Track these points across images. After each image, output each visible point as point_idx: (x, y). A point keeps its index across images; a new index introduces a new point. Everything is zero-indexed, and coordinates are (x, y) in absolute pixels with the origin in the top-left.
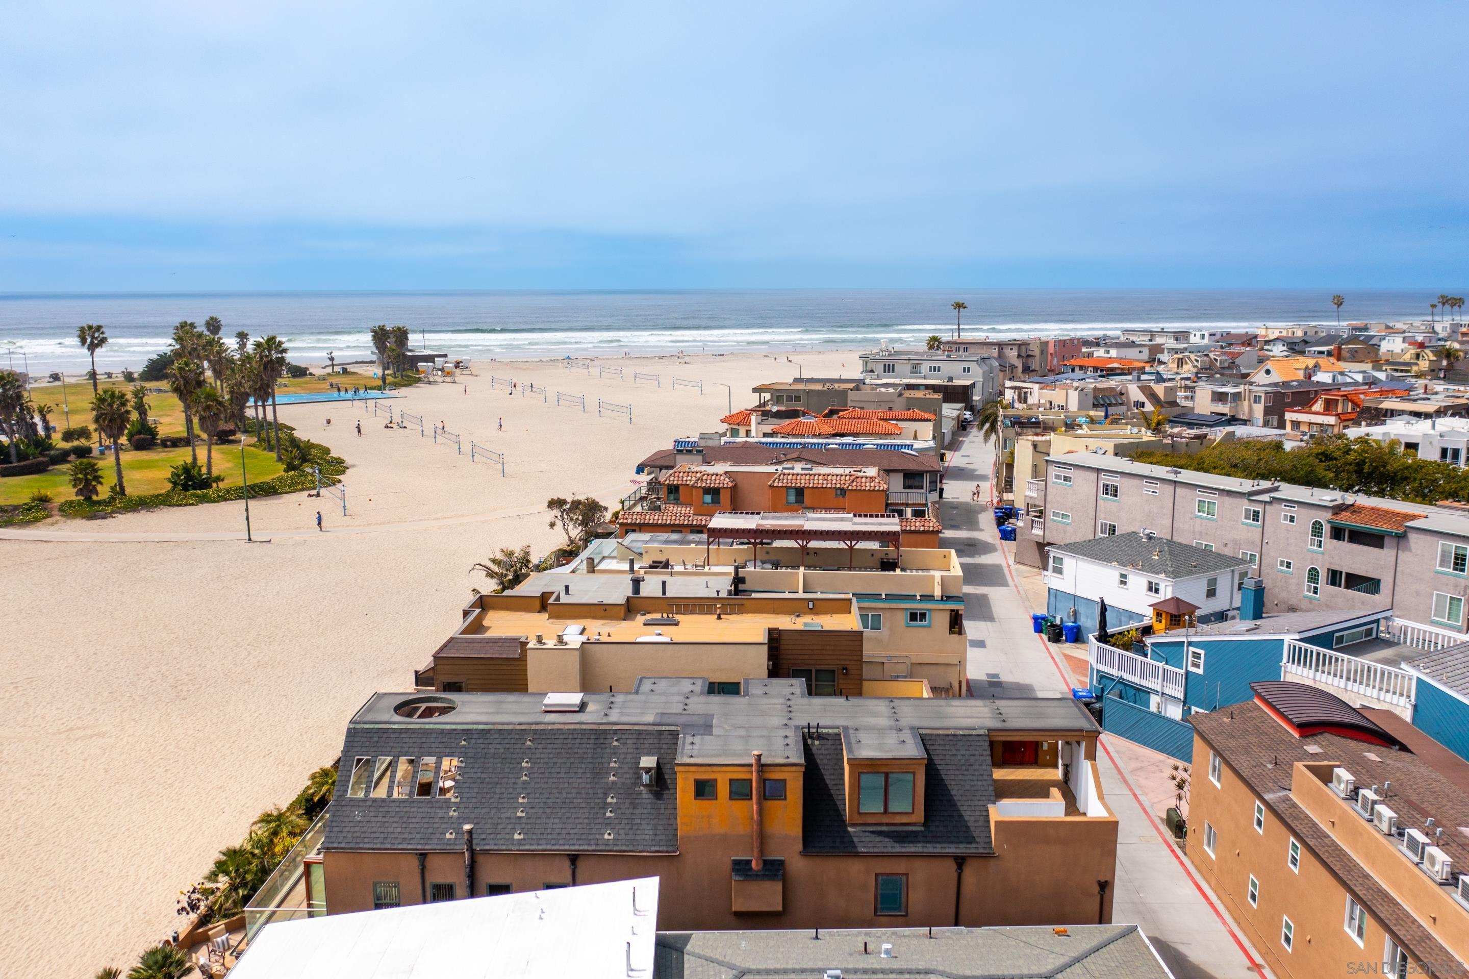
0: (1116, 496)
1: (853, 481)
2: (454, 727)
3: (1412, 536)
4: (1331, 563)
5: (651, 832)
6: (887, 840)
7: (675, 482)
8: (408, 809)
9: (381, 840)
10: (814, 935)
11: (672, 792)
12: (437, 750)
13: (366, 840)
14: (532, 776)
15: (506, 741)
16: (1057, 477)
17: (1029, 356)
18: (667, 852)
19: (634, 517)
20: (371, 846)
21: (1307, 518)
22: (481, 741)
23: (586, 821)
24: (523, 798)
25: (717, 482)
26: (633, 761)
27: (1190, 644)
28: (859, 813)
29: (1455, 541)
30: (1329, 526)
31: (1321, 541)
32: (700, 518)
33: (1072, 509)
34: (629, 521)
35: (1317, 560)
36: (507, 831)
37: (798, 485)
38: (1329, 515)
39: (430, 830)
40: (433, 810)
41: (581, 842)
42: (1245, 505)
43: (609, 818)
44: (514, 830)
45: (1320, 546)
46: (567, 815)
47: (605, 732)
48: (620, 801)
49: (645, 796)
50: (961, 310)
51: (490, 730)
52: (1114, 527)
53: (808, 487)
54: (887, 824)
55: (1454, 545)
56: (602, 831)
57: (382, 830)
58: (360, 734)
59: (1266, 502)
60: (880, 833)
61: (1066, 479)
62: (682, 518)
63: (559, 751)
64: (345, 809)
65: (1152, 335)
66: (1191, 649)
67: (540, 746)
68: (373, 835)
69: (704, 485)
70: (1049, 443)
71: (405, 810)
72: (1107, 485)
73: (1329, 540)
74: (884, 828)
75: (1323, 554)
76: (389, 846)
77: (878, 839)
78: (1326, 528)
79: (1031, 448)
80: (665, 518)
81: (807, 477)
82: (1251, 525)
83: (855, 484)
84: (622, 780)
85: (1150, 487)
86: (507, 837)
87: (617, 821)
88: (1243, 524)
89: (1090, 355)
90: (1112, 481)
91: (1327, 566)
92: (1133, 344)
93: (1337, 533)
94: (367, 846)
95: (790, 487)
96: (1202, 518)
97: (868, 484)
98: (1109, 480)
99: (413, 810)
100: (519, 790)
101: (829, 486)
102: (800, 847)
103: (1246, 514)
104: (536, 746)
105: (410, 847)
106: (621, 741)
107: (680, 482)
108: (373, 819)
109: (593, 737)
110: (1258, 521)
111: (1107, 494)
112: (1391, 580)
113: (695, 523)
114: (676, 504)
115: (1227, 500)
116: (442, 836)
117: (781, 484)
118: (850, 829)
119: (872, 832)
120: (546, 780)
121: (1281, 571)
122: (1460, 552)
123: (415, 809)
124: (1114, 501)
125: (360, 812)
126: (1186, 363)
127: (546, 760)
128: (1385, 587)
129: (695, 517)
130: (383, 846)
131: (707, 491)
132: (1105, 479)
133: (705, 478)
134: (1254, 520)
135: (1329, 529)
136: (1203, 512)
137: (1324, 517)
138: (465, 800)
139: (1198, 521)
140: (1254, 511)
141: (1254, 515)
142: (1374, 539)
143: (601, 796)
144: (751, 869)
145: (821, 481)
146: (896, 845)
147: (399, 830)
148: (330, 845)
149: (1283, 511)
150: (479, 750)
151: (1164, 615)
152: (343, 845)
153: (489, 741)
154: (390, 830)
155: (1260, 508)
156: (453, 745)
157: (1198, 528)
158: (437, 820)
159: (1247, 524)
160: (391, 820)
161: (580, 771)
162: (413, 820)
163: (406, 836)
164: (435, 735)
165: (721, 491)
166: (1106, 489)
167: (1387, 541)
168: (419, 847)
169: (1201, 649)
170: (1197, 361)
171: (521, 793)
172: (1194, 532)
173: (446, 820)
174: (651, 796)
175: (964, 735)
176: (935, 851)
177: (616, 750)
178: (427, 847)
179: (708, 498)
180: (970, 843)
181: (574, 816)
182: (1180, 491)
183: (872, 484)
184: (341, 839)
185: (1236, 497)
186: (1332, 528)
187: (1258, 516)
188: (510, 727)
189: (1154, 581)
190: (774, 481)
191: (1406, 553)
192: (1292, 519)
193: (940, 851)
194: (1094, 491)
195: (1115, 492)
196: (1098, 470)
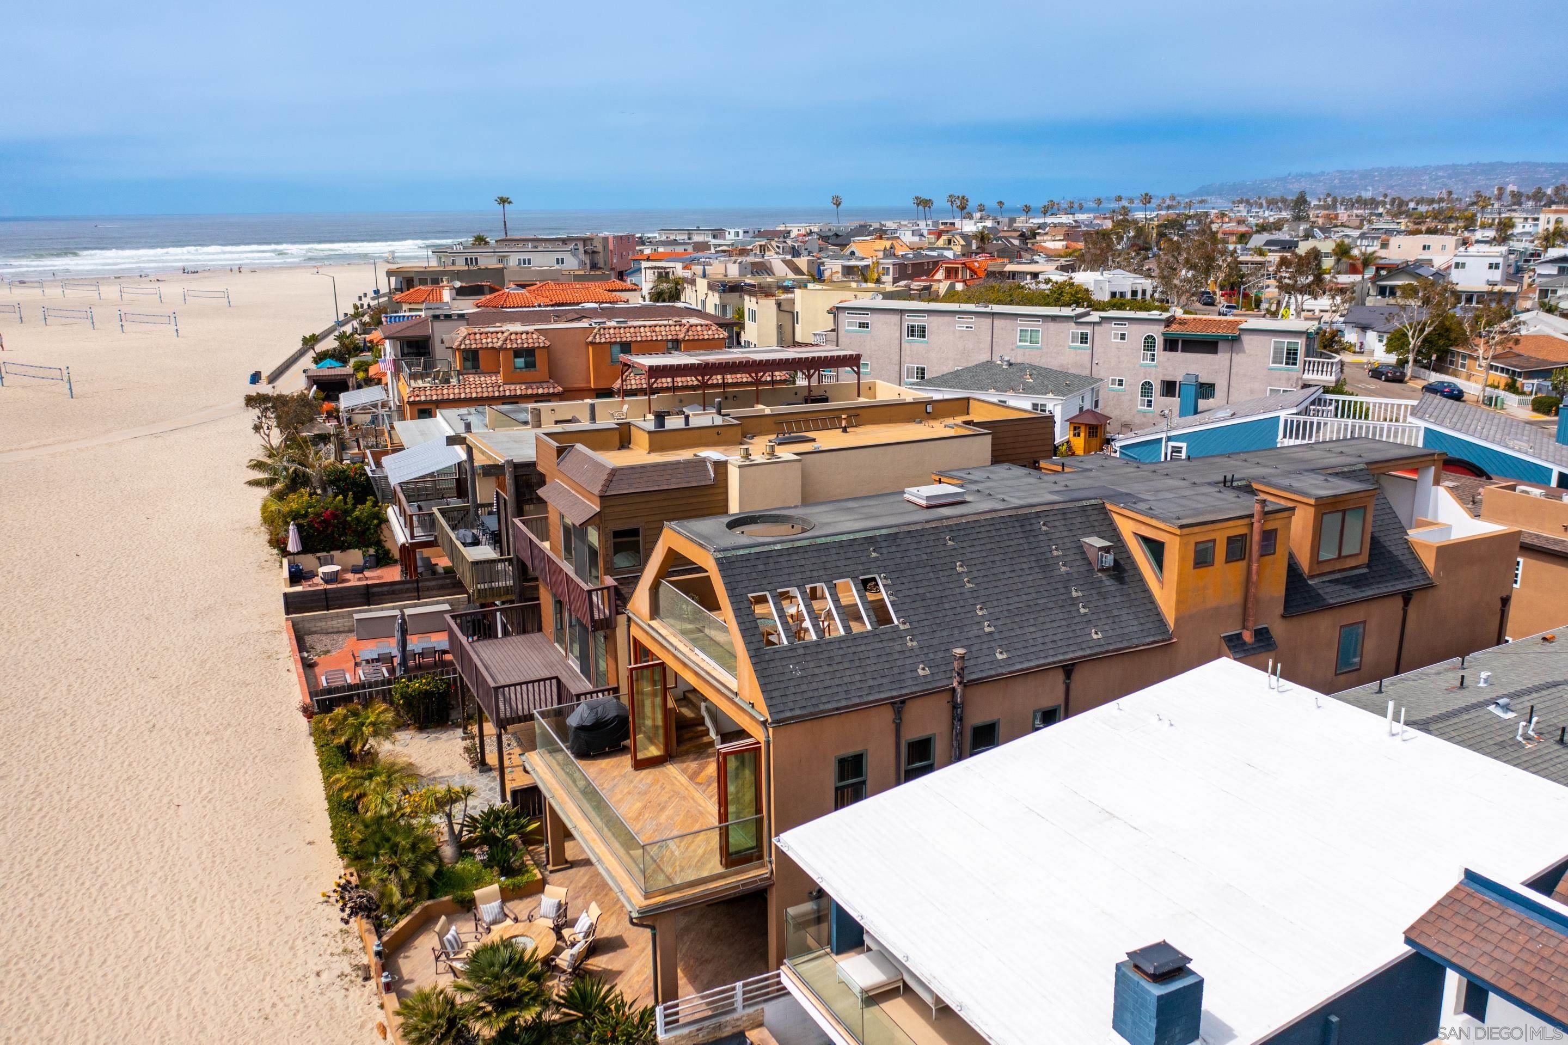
0: (924, 336)
1: (688, 331)
2: (852, 537)
3: (1246, 338)
4: (1164, 375)
5: (1135, 622)
6: (1344, 587)
7: (474, 346)
8: (853, 649)
9: (843, 696)
10: (1377, 689)
11: (1131, 572)
12: (848, 569)
13: (824, 699)
14: (976, 581)
15: (923, 544)
16: (850, 324)
17: (594, 252)
18: (1163, 641)
19: (428, 393)
20: (834, 705)
21: (1137, 334)
22: (894, 549)
23: (1064, 623)
24: (981, 609)
25: (530, 341)
26: (1073, 545)
27: (1169, 439)
28: (1319, 563)
29: (1286, 337)
30: (1162, 338)
31: (1153, 355)
32: (513, 387)
33: (870, 358)
34: (423, 398)
35: (1150, 374)
36: (986, 652)
37: (624, 339)
38: (1161, 328)
39: (896, 670)
40: (885, 644)
41: (1072, 648)
42: (1073, 329)
43: (1085, 615)
44: (992, 651)
45: (1153, 360)
46: (1041, 620)
47: (1026, 517)
48: (1086, 593)
49: (1108, 583)
50: (506, 205)
51: (897, 533)
52: (923, 369)
53: (636, 341)
54: (1339, 571)
55: (1286, 341)
56: (1087, 631)
57: (837, 682)
58: (737, 564)
59: (1095, 323)
60: (1336, 581)
61: (864, 325)
62: (490, 389)
63: (989, 546)
64: (772, 664)
65: (689, 234)
66: (1171, 444)
67: (965, 545)
68: (829, 691)
69: (515, 346)
70: (793, 301)
71: (850, 650)
72: (913, 327)
73: (1162, 353)
74: (1337, 576)
75: (1156, 367)
76: (857, 701)
77: (1338, 587)
78: (1159, 342)
79: (775, 307)
80: (468, 390)
81: (632, 330)
82: (1079, 348)
83: (690, 333)
84: (1075, 569)
85: (963, 323)
86: (988, 659)
87: (1095, 617)
88: (1070, 348)
89: (642, 251)
90: (917, 321)
91: (1161, 378)
92: (675, 242)
93: (1171, 344)
94: (829, 706)
95: (615, 343)
96: (1025, 348)
97: (705, 333)
98: (914, 321)
99: (859, 649)
100: (972, 601)
101: (660, 338)
102: (1280, 610)
103: (1073, 338)
104: (961, 545)
105: (883, 696)
106: (1050, 525)
107: (479, 346)
108: (817, 671)
109: (1016, 524)
110: (1086, 343)
111: (912, 336)
112: (1226, 383)
113: (508, 393)
114: (476, 373)
115: (1052, 326)
116: (914, 675)
117: (603, 340)
118: (1310, 582)
119: (1330, 581)
120: (995, 584)
121: (1113, 390)
122: (1292, 347)
123: (863, 648)
124: (922, 342)
125: (795, 664)
126: (769, 250)
127: (981, 560)
128: (1220, 392)
129: (507, 387)
130: (850, 703)
131: (518, 353)
132: (909, 320)
133: (513, 337)
134: (1082, 342)
135: (1162, 342)
136: (1026, 341)
137: (1157, 332)
138: (916, 625)
139: (1020, 350)
140: (1082, 334)
141: (1082, 338)
142: (1208, 345)
143: (1063, 591)
144: (1244, 643)
145: (649, 334)
146: (1355, 591)
147: (858, 678)
148: (782, 716)
149: (1113, 330)
150: (898, 561)
151: (1083, 429)
152: (798, 712)
153: (903, 548)
154: (846, 680)
155: (1087, 330)
156: (864, 559)
158: (896, 656)
159: (1075, 348)
160: (840, 667)
161: (1025, 566)
162: (868, 662)
163: (871, 683)
164: (834, 551)
165: (537, 351)
166: (912, 331)
167: (1220, 345)
168: (895, 693)
169: (1183, 441)
170: (778, 247)
171: (975, 605)
173: (908, 654)
174: (1112, 582)
175: (1349, 472)
176: (1381, 591)
177: (1051, 536)
178: (904, 692)
179: (520, 362)
180: (1410, 577)
181: (1048, 619)
182: (998, 323)
183: (710, 332)
184: (791, 705)
185: (1063, 322)
186: (1165, 341)
187: (1086, 338)
188: (918, 527)
189: (1040, 402)
190: (595, 337)
191: (1241, 355)
192: (1123, 337)
193: (1392, 589)
194: (898, 335)
195: (922, 332)
196: (902, 312)
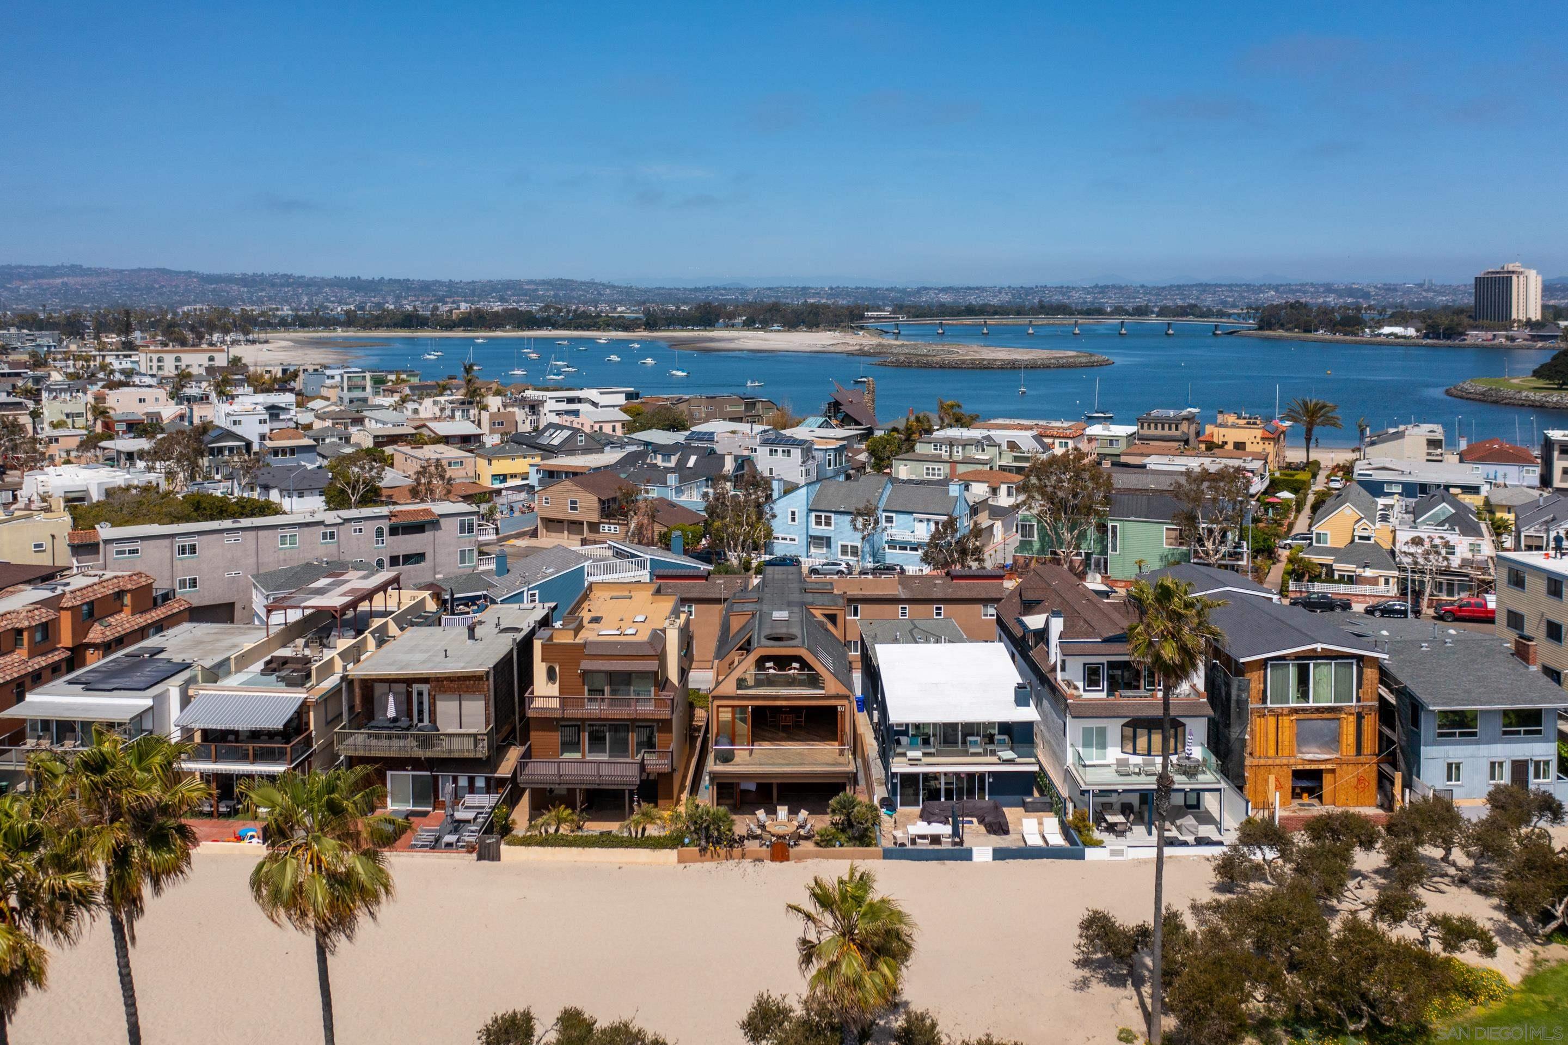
0: (194, 553)
3: (442, 521)
4: (391, 552)
16: (120, 553)
21: (371, 527)
29: (466, 516)
30: (388, 528)
31: (383, 540)
35: (381, 552)
38: (387, 521)
42: (324, 529)
45: (383, 543)
52: (194, 579)
55: (467, 519)
59: (339, 524)
72: (183, 546)
73: (389, 538)
75: (385, 547)
78: (386, 531)
82: (329, 542)
85: (233, 537)
88: (321, 544)
90: (187, 542)
91: (389, 555)
93: (394, 531)
96: (286, 549)
98: (185, 541)
103: (324, 534)
111: (183, 553)
112: (432, 551)
115: (306, 530)
122: (471, 522)
124: (192, 557)
128: (428, 557)
132: (179, 542)
134: (330, 539)
135: (388, 530)
136: (283, 544)
137: (385, 525)
139: (282, 552)
140: (330, 531)
141: (330, 534)
142: (418, 528)
149: (353, 526)
155: (334, 528)
157: (282, 557)
159: (326, 542)
166: (183, 550)
167: (427, 527)
172: (279, 562)
185: (316, 525)
186: (390, 529)
187: (334, 533)
191: (440, 532)
192: (360, 530)
194: (169, 555)
195: (193, 549)
196: (173, 536)
